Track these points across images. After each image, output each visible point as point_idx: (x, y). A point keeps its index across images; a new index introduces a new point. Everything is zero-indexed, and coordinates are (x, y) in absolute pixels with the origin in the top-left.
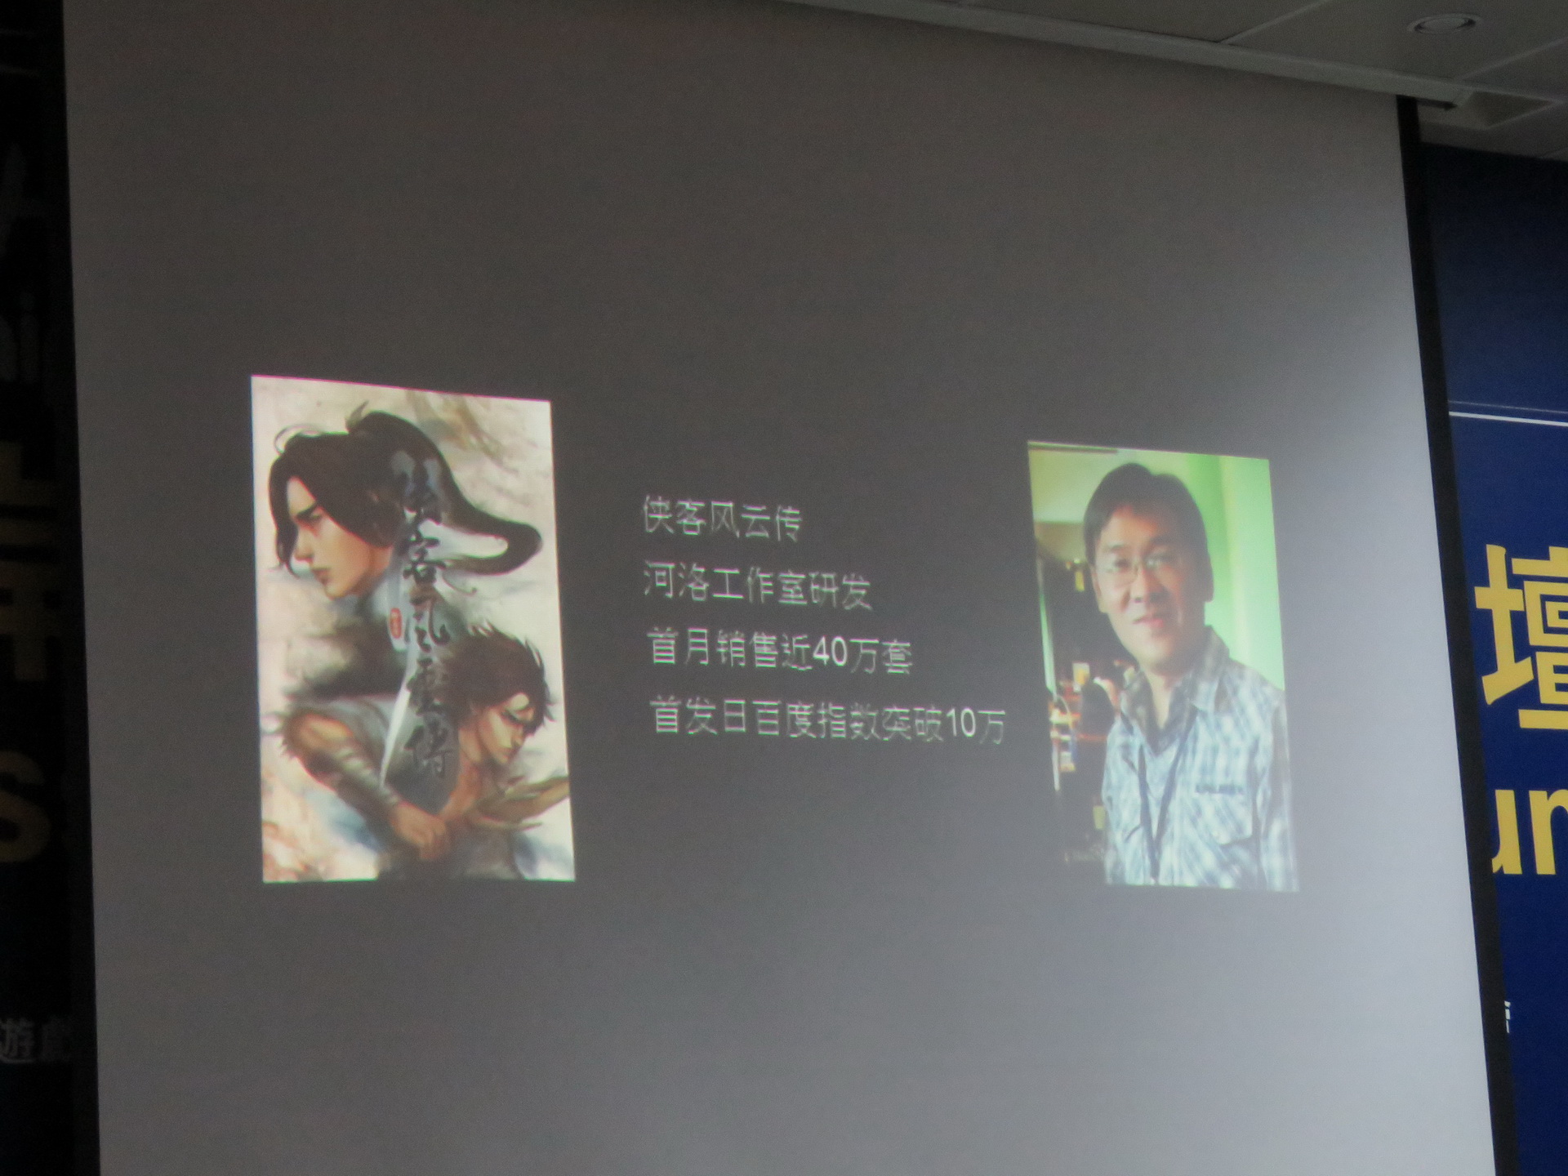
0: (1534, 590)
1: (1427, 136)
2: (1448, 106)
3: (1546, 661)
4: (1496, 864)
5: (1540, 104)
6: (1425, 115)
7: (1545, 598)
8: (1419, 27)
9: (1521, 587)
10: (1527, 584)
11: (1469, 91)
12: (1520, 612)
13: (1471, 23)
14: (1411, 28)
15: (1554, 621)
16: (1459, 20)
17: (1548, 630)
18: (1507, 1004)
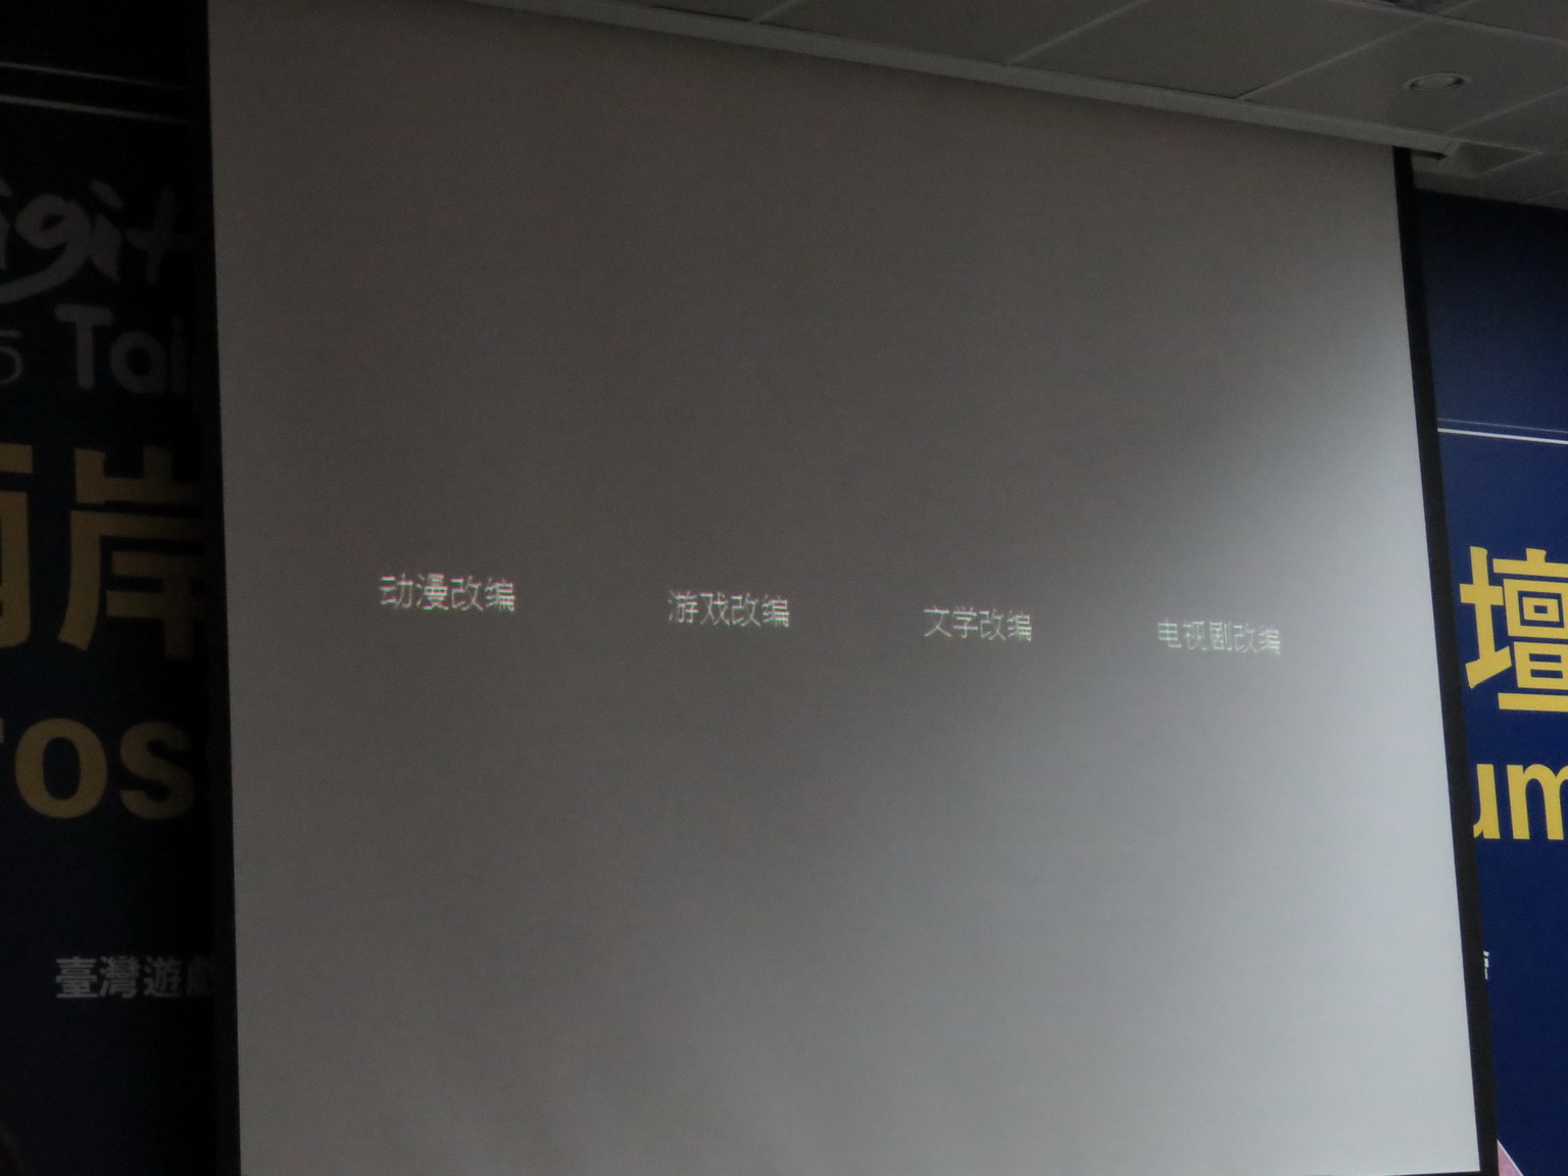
0: (1512, 587)
1: (1419, 184)
2: (1439, 156)
3: (1523, 650)
4: (1477, 830)
5: (1520, 155)
6: (1418, 165)
7: (1522, 595)
8: (1413, 86)
9: (1501, 584)
10: (1506, 582)
11: (1459, 141)
12: (1499, 606)
13: (1459, 81)
14: (1406, 86)
15: (1530, 615)
16: (1450, 79)
17: (1525, 622)
18: (1486, 954)
